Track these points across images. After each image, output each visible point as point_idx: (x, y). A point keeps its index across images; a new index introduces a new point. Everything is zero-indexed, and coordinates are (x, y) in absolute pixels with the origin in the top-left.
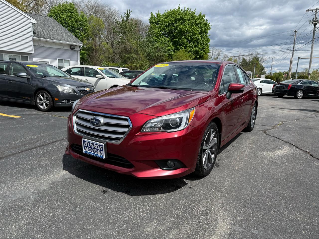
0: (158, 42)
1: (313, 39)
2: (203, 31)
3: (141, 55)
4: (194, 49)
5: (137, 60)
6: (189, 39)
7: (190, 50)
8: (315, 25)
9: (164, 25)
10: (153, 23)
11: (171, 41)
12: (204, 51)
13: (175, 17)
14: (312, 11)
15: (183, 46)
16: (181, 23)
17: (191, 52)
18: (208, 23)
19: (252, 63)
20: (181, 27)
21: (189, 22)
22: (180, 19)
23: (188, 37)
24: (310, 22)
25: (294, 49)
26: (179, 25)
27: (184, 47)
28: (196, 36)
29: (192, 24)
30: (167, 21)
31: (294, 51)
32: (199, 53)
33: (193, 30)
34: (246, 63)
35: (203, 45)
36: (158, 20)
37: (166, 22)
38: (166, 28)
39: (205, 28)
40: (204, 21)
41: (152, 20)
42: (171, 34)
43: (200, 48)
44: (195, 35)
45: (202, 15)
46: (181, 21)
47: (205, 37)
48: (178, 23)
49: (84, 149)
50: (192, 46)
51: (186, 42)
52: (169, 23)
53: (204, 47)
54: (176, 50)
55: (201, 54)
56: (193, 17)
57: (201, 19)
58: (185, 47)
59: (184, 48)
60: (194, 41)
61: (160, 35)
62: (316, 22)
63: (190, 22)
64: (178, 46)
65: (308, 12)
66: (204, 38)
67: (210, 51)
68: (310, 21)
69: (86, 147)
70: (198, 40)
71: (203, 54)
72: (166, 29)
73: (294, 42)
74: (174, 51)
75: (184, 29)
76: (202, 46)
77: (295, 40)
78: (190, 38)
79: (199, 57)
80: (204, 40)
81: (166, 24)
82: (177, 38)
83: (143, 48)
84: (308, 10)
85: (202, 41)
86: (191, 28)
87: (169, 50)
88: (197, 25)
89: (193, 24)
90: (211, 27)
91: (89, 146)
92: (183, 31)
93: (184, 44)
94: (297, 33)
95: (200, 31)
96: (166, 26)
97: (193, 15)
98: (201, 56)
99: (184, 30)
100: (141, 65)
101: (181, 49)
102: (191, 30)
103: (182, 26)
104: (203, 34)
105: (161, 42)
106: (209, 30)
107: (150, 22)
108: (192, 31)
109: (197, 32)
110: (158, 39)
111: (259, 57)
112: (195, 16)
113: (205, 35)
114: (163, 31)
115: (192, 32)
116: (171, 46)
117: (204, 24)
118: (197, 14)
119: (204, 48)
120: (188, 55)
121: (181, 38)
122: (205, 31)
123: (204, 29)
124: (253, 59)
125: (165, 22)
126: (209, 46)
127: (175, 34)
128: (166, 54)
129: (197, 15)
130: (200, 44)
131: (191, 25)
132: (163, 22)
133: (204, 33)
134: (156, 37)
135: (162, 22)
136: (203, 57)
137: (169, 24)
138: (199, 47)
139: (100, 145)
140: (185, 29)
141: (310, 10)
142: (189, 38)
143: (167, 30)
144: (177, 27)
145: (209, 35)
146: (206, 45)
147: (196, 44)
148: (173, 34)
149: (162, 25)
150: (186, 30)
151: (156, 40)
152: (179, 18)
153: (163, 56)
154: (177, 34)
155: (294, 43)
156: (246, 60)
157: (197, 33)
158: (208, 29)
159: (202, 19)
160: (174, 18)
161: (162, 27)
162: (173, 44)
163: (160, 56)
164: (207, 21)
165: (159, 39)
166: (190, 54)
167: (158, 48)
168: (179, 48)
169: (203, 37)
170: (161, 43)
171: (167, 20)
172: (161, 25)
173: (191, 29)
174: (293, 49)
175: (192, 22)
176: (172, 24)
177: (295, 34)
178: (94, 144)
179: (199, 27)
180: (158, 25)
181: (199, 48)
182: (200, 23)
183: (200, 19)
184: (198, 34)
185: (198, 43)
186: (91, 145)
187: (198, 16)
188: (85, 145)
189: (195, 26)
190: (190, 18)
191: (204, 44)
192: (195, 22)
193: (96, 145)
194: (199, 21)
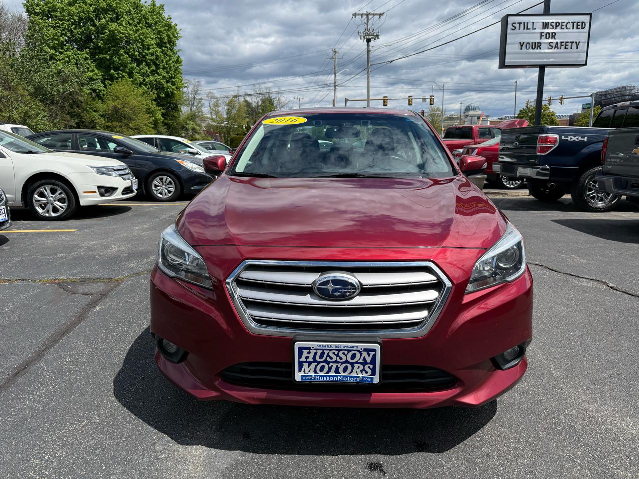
0: (60, 60)
1: (368, 65)
2: (166, 40)
3: (21, 92)
4: (152, 78)
5: (12, 104)
6: (136, 56)
7: (141, 80)
8: (369, 41)
9: (68, 21)
10: (37, 14)
11: (91, 60)
12: (173, 83)
13: (94, 5)
14: (362, 17)
15: (124, 71)
16: (111, 19)
17: (146, 85)
18: (173, 24)
19: (263, 110)
20: (112, 28)
21: (131, 19)
22: (108, 10)
23: (133, 52)
24: (361, 36)
25: (337, 84)
26: (108, 24)
27: (126, 74)
28: (151, 51)
29: (139, 25)
30: (74, 12)
31: (337, 87)
32: (163, 88)
33: (141, 37)
34: (252, 109)
35: (168, 70)
36: (49, 8)
37: (74, 15)
38: (75, 29)
39: (169, 35)
40: (163, 20)
41: (32, 6)
42: (91, 43)
43: (164, 78)
44: (149, 49)
45: (158, 5)
46: (109, 14)
47: (169, 53)
48: (105, 18)
49: (300, 370)
50: (145, 71)
51: (131, 64)
52: (79, 17)
53: (173, 75)
54: (108, 79)
55: (167, 89)
56: (137, 8)
57: (157, 14)
58: (131, 75)
59: (128, 75)
60: (149, 61)
61: (62, 45)
62: (370, 37)
63: (133, 19)
64: (112, 71)
65: (355, 17)
66: (170, 56)
67: (186, 85)
68: (360, 34)
69: (305, 365)
70: (157, 59)
71: (173, 89)
72: (75, 31)
73: (335, 71)
74: (103, 82)
75: (121, 33)
76: (167, 73)
77: (335, 67)
78: (139, 55)
79: (164, 96)
80: (170, 60)
81: (73, 19)
82: (106, 53)
83: (22, 74)
84: (355, 15)
85: (167, 62)
86: (136, 33)
87: (91, 79)
88: (149, 26)
89: (140, 23)
90: (181, 34)
91: (323, 359)
92: (120, 37)
93: (126, 67)
94: (337, 54)
95: (158, 41)
96: (73, 24)
97: (138, 4)
98: (169, 94)
99: (121, 35)
100: (24, 116)
101: (120, 77)
102: (139, 36)
103: (114, 26)
104: (166, 47)
105: (67, 59)
106: (178, 40)
107: (28, 11)
108: (141, 39)
109: (152, 43)
110: (57, 54)
111: (273, 97)
112: (142, 7)
113: (171, 50)
114: (69, 35)
115: (140, 41)
116: (93, 71)
117: (166, 26)
118: (146, 2)
119: (171, 78)
120: (140, 91)
121: (116, 53)
122: (168, 40)
123: (165, 35)
124: (263, 102)
125: (69, 15)
126: (181, 74)
127: (100, 44)
128: (86, 90)
129: (146, 5)
130: (163, 69)
131: (136, 26)
132: (65, 14)
133: (168, 46)
134: (52, 48)
135: (61, 13)
136: (174, 97)
137: (81, 19)
138: (161, 75)
139: (365, 350)
140: (123, 34)
141: (359, 15)
142: (137, 53)
143: (78, 32)
144: (104, 27)
145: (179, 51)
146: (176, 70)
147: (154, 68)
148: (93, 43)
149: (63, 20)
150: (126, 36)
151: (53, 54)
152: (105, 7)
153: (77, 94)
154: (105, 44)
155: (335, 74)
156: (251, 103)
157: (153, 45)
158: (176, 37)
159: (159, 13)
160: (91, 6)
161: (62, 25)
162: (99, 67)
163: (71, 94)
164: (170, 19)
165: (61, 53)
166: (144, 90)
167: (63, 74)
168: (116, 75)
169: (166, 54)
170: (68, 62)
171: (74, 10)
172: (61, 20)
173: (136, 35)
174: (335, 83)
175: (138, 19)
176: (89, 19)
177: (334, 57)
178: (339, 351)
179: (153, 30)
180: (50, 20)
181: (161, 77)
182: (156, 23)
183: (155, 13)
184: (155, 46)
185: (157, 67)
186: (328, 355)
187: (149, 8)
188: (303, 359)
189: (145, 30)
190: (131, 9)
191: (170, 68)
192: (144, 20)
193: (349, 351)
194: (153, 19)
